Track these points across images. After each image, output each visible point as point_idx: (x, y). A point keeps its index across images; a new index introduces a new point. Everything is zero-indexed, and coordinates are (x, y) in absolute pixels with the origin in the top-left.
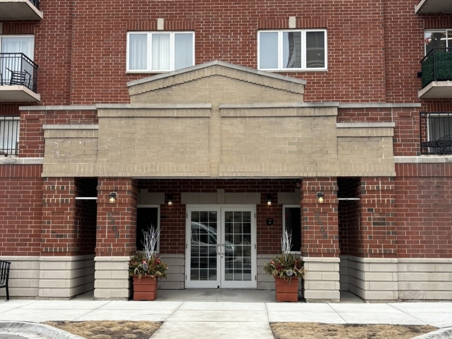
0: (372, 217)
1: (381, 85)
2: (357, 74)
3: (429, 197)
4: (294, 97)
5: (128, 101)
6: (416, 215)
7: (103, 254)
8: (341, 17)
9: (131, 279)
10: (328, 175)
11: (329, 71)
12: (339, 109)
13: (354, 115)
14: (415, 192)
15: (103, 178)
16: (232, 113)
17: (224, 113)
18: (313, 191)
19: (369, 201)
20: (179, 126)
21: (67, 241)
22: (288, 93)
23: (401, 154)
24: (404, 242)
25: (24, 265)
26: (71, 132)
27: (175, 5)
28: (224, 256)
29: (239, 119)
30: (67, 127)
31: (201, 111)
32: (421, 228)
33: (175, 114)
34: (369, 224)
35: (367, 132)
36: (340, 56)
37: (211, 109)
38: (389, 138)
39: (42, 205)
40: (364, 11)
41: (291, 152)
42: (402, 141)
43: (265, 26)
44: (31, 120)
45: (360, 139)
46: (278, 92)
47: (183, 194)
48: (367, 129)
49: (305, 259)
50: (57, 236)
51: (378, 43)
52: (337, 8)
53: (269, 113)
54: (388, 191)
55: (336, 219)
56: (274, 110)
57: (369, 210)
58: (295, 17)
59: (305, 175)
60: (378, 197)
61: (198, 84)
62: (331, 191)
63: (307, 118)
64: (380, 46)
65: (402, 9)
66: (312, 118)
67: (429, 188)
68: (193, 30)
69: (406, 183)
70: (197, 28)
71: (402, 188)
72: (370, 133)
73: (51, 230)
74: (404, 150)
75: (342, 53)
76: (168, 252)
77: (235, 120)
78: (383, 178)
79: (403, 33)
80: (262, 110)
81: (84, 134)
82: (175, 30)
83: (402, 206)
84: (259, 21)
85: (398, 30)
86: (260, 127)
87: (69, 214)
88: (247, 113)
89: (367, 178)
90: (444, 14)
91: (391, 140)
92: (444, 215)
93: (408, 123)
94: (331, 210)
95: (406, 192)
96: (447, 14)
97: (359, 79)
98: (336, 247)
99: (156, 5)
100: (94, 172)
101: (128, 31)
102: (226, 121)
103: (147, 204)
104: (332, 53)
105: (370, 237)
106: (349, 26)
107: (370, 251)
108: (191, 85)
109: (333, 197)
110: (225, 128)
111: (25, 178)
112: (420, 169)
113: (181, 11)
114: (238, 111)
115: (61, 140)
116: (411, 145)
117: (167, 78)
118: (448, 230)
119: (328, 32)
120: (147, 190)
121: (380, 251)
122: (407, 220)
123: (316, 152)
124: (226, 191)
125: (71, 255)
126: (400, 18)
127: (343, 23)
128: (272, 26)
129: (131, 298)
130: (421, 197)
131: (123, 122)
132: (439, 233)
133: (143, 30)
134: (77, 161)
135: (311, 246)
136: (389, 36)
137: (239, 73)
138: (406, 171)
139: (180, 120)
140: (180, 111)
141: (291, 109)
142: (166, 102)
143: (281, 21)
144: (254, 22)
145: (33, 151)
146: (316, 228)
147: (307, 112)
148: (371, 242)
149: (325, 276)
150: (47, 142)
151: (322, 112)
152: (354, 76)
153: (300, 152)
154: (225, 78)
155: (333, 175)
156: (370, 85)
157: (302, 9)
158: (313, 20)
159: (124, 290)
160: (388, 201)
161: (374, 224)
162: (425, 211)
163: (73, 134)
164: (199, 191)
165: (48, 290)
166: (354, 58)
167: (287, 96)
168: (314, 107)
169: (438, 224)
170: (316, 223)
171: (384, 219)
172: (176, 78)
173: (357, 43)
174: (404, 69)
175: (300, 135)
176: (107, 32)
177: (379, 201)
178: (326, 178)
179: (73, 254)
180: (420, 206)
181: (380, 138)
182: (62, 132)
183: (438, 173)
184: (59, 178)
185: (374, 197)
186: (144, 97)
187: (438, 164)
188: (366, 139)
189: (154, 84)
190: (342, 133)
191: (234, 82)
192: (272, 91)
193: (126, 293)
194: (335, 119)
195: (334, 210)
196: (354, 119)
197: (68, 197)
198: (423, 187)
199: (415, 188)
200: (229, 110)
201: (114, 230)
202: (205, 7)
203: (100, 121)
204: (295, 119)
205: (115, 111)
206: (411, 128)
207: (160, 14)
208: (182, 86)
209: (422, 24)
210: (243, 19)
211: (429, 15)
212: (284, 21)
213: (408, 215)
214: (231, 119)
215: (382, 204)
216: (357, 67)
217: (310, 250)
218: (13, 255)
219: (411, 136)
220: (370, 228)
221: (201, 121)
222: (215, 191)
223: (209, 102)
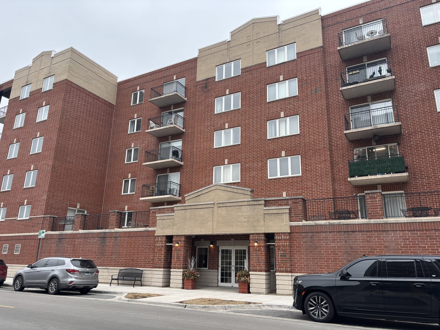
0: (280, 253)
1: (329, 181)
2: (316, 176)
3: (307, 242)
4: (247, 196)
5: (185, 203)
6: (301, 251)
7: (174, 268)
8: (307, 148)
9: (183, 280)
10: (260, 232)
11: (302, 175)
12: (265, 201)
13: (272, 203)
14: (300, 240)
15: (175, 236)
16: (221, 205)
17: (219, 205)
18: (254, 240)
19: (278, 245)
20: (202, 212)
21: (162, 262)
22: (244, 195)
23: (293, 221)
24: (295, 265)
25: (149, 272)
26: (165, 217)
27: (232, 152)
28: (235, 272)
29: (224, 207)
30: (164, 215)
31: (210, 205)
32: (303, 259)
33: (201, 207)
34: (278, 256)
35: (277, 211)
36: (307, 167)
37: (214, 204)
38: (287, 214)
39: (154, 247)
40: (319, 143)
41: (244, 222)
42: (294, 214)
43: (271, 157)
44: (154, 212)
45: (274, 215)
46: (240, 194)
47: (217, 241)
48: (277, 210)
49: (250, 273)
50: (159, 260)
51: (327, 159)
52: (305, 144)
53: (236, 204)
54: (286, 239)
55: (263, 253)
56: (238, 203)
57: (278, 249)
58: (284, 151)
59: (250, 232)
60: (282, 242)
61: (209, 193)
62: (262, 240)
63: (251, 206)
64: (328, 160)
65: (340, 140)
66: (253, 206)
67: (307, 238)
68: (240, 163)
69: (296, 236)
70: (241, 162)
71: (294, 238)
72: (278, 211)
73: (157, 257)
74: (295, 219)
75: (308, 166)
76: (211, 269)
77: (223, 208)
78: (284, 233)
79: (341, 152)
80: (233, 203)
81: (170, 217)
82: (232, 164)
83: (294, 247)
84: (268, 155)
85: (339, 151)
86: (232, 211)
87: (163, 251)
88: (228, 205)
89: (277, 233)
90: (364, 139)
91: (288, 215)
92: (314, 252)
93: (296, 206)
94: (262, 249)
95: (296, 240)
96: (365, 139)
97: (318, 179)
98: (263, 267)
99: (225, 154)
100: (172, 233)
101: (214, 166)
102: (220, 209)
103: (204, 246)
104: (303, 166)
105: (279, 263)
106: (311, 152)
107: (279, 269)
108: (207, 194)
109: (262, 243)
110: (219, 212)
111: (150, 236)
112: (302, 229)
113: (234, 155)
114: (224, 204)
115: (162, 220)
116: (298, 217)
117: (198, 192)
118: (317, 259)
119: (301, 156)
120: (203, 240)
121: (283, 269)
122: (297, 254)
123: (255, 221)
124: (235, 240)
125: (163, 268)
126: (340, 145)
127: (308, 151)
128: (274, 157)
129: (183, 288)
130: (303, 242)
131: (183, 211)
132: (312, 261)
133: (220, 165)
134: (167, 229)
135: (253, 266)
136: (334, 155)
137: (225, 187)
138: (296, 230)
139: (202, 209)
140: (202, 206)
141: (245, 202)
142: (198, 202)
143: (278, 154)
144: (266, 156)
145: (153, 225)
146: (255, 258)
147: (251, 203)
148: (279, 265)
149: (259, 281)
150: (158, 221)
151: (257, 203)
152: (315, 177)
153: (248, 221)
154: (220, 190)
155: (262, 232)
156: (323, 181)
157: (288, 147)
158: (293, 151)
159: (180, 284)
160: (286, 244)
161: (281, 256)
162: (305, 249)
163: (166, 218)
164: (223, 240)
165: (155, 283)
166: (314, 168)
167: (243, 196)
168: (254, 201)
169: (311, 256)
170: (255, 256)
171: (285, 254)
172: (202, 191)
173: (316, 160)
174: (343, 171)
175: (248, 214)
176: (206, 168)
177: (282, 244)
178: (259, 234)
179: (164, 268)
180: (303, 247)
181: (283, 214)
182: (162, 217)
183: (311, 230)
184: (160, 236)
185: (280, 243)
186: (190, 201)
187: (311, 226)
188: (276, 215)
189: (194, 195)
190: (266, 212)
191: (223, 191)
192: (238, 194)
193: (181, 286)
194: (263, 206)
195: (263, 249)
196: (272, 205)
197: (163, 244)
198: (304, 238)
199: (300, 238)
200: (220, 204)
201: (178, 258)
202: (245, 152)
203: (175, 211)
204: (247, 206)
205: (180, 207)
206: (298, 208)
207: (226, 157)
208: (204, 195)
209: (352, 146)
210: (261, 155)
211: (355, 141)
212: (279, 153)
213: (297, 252)
214: (222, 208)
215: (284, 246)
216: (316, 173)
217: (252, 268)
218: (145, 268)
219: (298, 212)
220: (279, 258)
221: (210, 209)
222: (230, 240)
223: (212, 201)
